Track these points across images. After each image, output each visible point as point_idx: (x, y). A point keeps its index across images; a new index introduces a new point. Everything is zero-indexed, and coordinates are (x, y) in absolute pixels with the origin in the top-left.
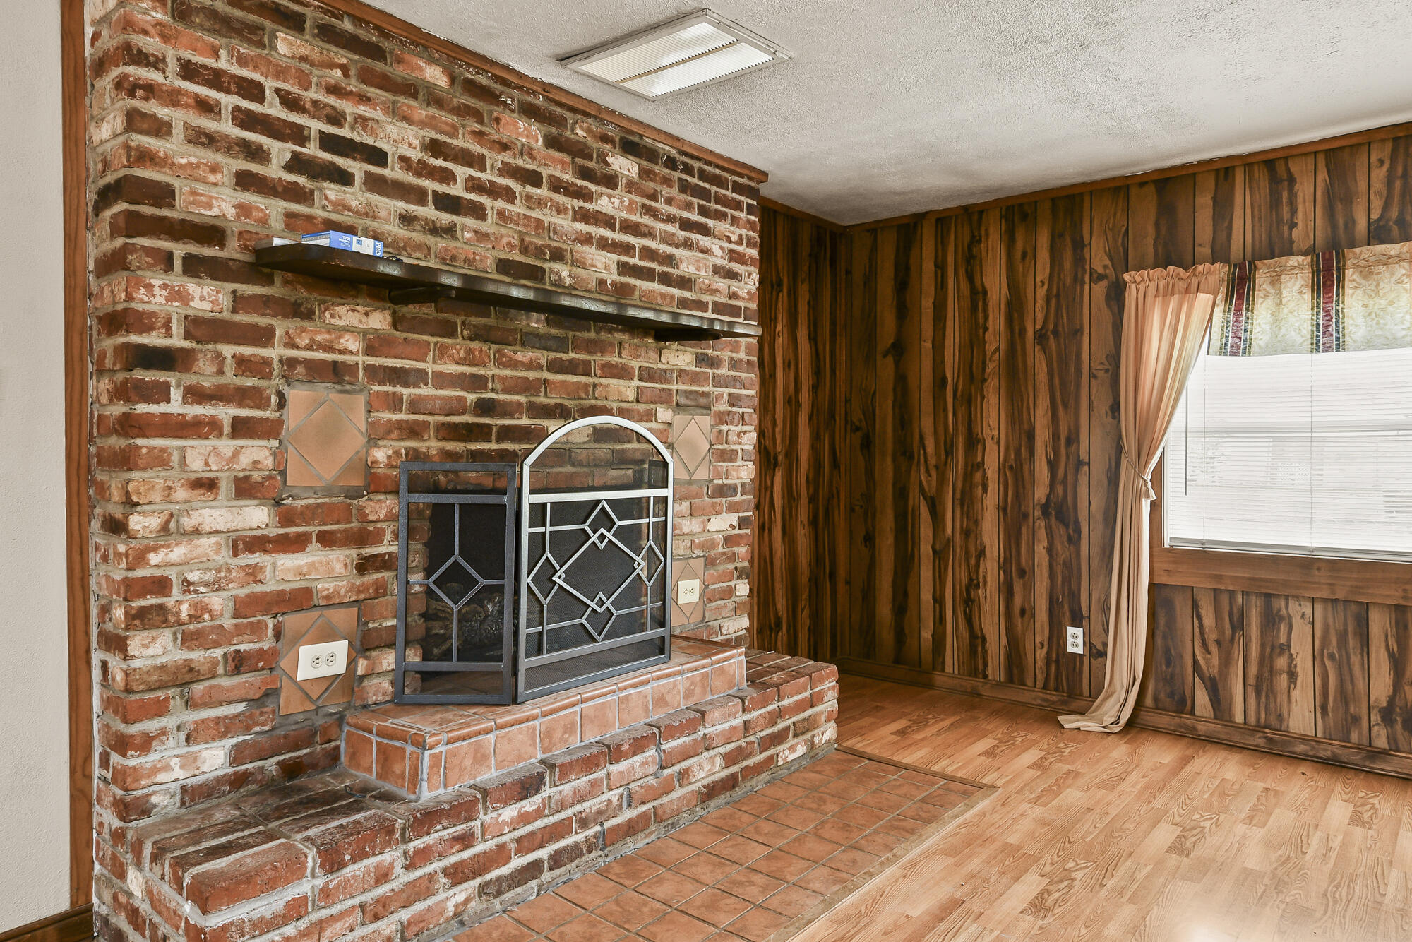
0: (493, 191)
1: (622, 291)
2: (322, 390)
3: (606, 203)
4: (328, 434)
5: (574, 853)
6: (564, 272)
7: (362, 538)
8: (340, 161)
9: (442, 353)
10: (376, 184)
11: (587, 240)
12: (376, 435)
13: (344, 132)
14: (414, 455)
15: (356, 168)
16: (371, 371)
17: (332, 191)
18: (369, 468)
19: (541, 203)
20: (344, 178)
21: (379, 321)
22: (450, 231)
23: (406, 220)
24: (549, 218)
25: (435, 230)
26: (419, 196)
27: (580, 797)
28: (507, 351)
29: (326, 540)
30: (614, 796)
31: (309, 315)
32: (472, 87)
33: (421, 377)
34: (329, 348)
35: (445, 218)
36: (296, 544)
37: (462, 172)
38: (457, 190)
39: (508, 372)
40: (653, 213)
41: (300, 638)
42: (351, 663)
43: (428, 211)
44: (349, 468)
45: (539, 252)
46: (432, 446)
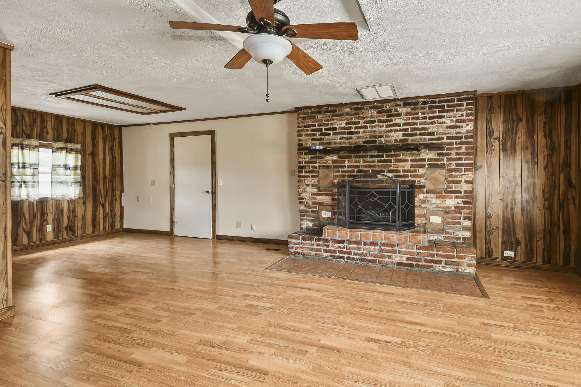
0: (362, 127)
1: (401, 140)
2: (326, 170)
3: (396, 121)
4: (326, 177)
5: (353, 259)
6: (383, 140)
7: (332, 195)
8: (328, 132)
9: (349, 161)
10: (334, 134)
11: (391, 131)
12: (335, 177)
13: (330, 127)
14: (343, 181)
15: (331, 132)
16: (334, 167)
17: (327, 137)
18: (334, 183)
19: (375, 126)
20: (329, 134)
21: (335, 157)
22: (351, 138)
23: (341, 138)
24: (377, 129)
25: (347, 139)
26: (344, 133)
27: (353, 248)
28: (366, 159)
29: (326, 195)
30: (365, 252)
31: (323, 158)
32: (356, 109)
33: (344, 166)
34: (326, 163)
35: (350, 136)
36: (321, 195)
37: (353, 126)
38: (353, 130)
39: (366, 164)
40: (417, 118)
41: (322, 210)
42: (331, 216)
43: (346, 136)
44: (329, 183)
45: (375, 137)
46: (347, 179)
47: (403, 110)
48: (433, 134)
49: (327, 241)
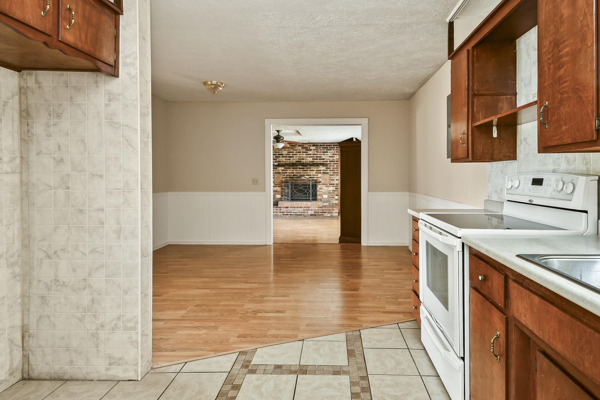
0: (295, 155)
1: (312, 161)
2: (278, 175)
3: (310, 152)
4: (278, 178)
5: (292, 215)
6: (304, 161)
7: (282, 187)
8: (279, 156)
9: (289, 170)
10: (282, 157)
11: (307, 157)
12: (283, 178)
13: (280, 153)
14: (286, 180)
15: (281, 156)
16: (282, 173)
17: (279, 158)
18: (282, 181)
19: (301, 154)
20: (280, 157)
21: (283, 168)
22: (290, 159)
23: (286, 159)
24: (302, 156)
25: (288, 159)
26: (287, 157)
27: (292, 210)
28: (297, 170)
29: (278, 187)
30: (297, 211)
31: (277, 169)
32: (292, 146)
33: (287, 173)
34: (278, 171)
35: (290, 158)
36: (276, 187)
37: (291, 154)
38: (291, 155)
39: (297, 172)
40: (318, 152)
41: (276, 194)
42: (281, 197)
43: (288, 158)
44: (280, 181)
45: (301, 159)
46: (288, 179)
47: (312, 148)
48: (324, 159)
49: (281, 208)
